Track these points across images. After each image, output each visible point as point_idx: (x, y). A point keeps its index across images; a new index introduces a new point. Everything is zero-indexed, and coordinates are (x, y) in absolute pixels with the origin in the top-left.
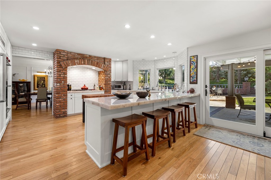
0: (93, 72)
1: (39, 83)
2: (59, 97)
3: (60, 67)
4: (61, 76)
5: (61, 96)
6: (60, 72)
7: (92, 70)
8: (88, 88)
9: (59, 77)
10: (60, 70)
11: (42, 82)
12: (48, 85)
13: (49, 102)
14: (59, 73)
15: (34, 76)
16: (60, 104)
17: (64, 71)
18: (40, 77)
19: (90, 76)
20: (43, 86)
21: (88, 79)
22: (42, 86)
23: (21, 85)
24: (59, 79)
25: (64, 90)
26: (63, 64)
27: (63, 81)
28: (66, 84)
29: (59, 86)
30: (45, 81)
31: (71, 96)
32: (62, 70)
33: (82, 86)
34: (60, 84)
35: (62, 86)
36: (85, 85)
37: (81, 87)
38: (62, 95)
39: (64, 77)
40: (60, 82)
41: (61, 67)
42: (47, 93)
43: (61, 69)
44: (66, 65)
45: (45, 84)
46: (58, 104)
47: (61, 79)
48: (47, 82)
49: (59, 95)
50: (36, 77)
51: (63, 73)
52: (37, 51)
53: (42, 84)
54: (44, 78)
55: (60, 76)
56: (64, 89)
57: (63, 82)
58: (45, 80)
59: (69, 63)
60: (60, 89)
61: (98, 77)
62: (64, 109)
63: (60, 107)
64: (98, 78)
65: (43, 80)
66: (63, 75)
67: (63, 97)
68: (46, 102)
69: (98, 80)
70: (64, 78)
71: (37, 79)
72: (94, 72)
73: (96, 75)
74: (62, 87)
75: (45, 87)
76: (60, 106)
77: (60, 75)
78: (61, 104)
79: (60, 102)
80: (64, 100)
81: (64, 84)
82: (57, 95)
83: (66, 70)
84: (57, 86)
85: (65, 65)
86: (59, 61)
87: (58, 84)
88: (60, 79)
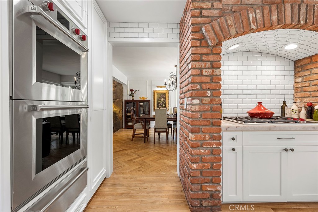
0: (278, 63)
1: (159, 101)
2: (198, 142)
3: (201, 43)
4: (204, 73)
5: (204, 139)
6: (201, 61)
7: (273, 59)
8: (272, 114)
9: (198, 79)
10: (201, 54)
11: (162, 100)
12: (168, 104)
13: (171, 133)
14: (198, 65)
15: (154, 92)
16: (201, 165)
17: (211, 58)
18: (160, 94)
19: (268, 77)
20: (164, 106)
21: (264, 87)
22: (162, 106)
23: (141, 104)
24: (197, 83)
25: (211, 120)
26: (212, 31)
27: (209, 89)
28: (217, 100)
29: (197, 108)
30: (165, 99)
31: (232, 141)
32: (207, 54)
33: (252, 107)
34: (201, 101)
35: (207, 107)
36: (260, 103)
37: (249, 110)
38: (207, 137)
39: (212, 75)
40: (200, 95)
41: (203, 43)
42: (167, 119)
43: (204, 50)
44: (221, 33)
45: (165, 103)
46: (195, 166)
47: (203, 85)
48: (168, 100)
49: (199, 135)
50: (156, 94)
51: (208, 65)
52: (151, 25)
53: (162, 103)
54: (164, 95)
55: (201, 75)
56: (212, 115)
57: (209, 93)
58: (165, 97)
59: (228, 26)
60: (201, 115)
61: (292, 77)
62: (211, 182)
63: (201, 175)
64: (292, 82)
65: (163, 98)
66: (210, 70)
67: (211, 144)
68: (166, 133)
69: (292, 87)
70: (211, 80)
71: (157, 97)
72: (282, 63)
73: (286, 73)
74: (207, 111)
75: (165, 107)
76: (201, 173)
77: (201, 71)
78: (204, 166)
79: (201, 159)
80: (212, 153)
81: (212, 100)
82: (191, 136)
83: (219, 54)
84: (193, 108)
85: (215, 33)
86: (197, 24)
87: (196, 101)
88: (200, 83)
